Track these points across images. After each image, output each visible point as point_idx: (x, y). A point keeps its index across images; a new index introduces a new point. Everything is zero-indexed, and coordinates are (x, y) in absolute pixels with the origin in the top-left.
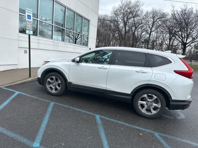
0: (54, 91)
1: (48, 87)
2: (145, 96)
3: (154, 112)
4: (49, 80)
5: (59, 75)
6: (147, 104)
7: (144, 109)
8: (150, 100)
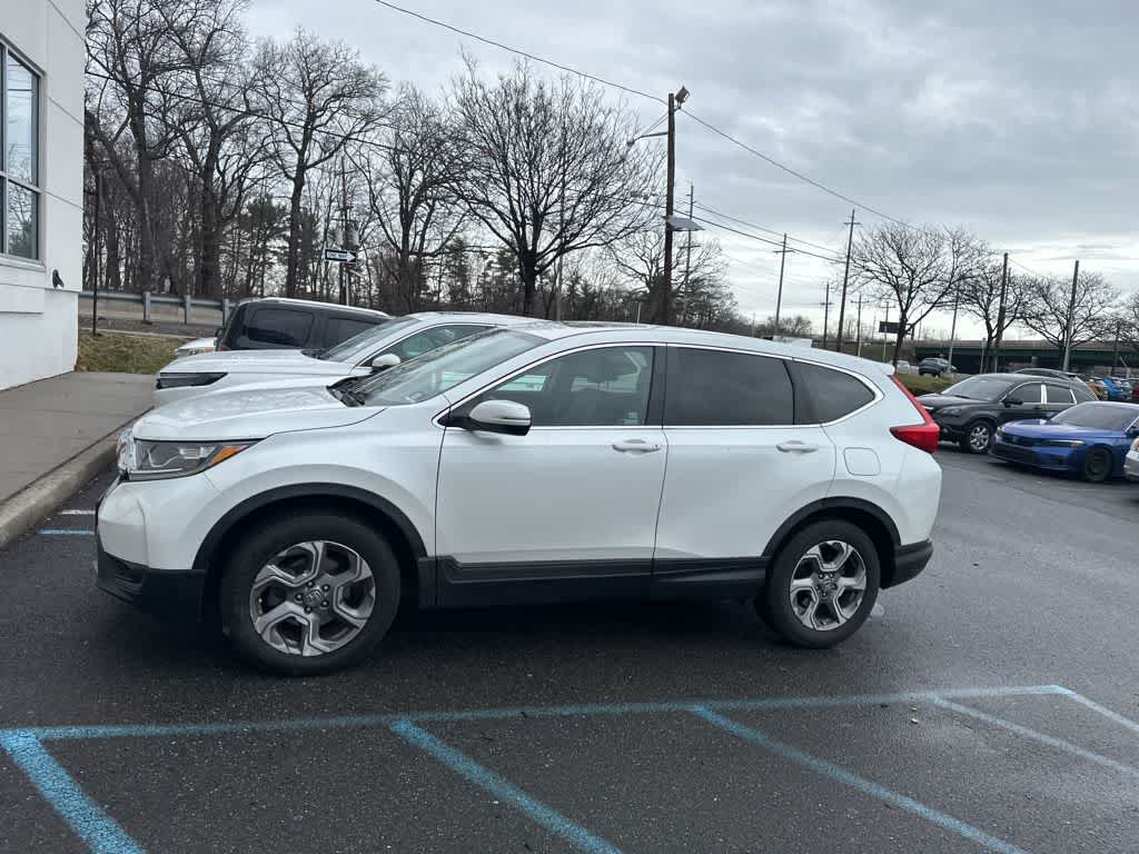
0: (314, 647)
1: (263, 623)
2: (815, 551)
3: (845, 614)
4: (272, 571)
5: (358, 528)
6: (819, 587)
7: (811, 610)
8: (831, 567)
